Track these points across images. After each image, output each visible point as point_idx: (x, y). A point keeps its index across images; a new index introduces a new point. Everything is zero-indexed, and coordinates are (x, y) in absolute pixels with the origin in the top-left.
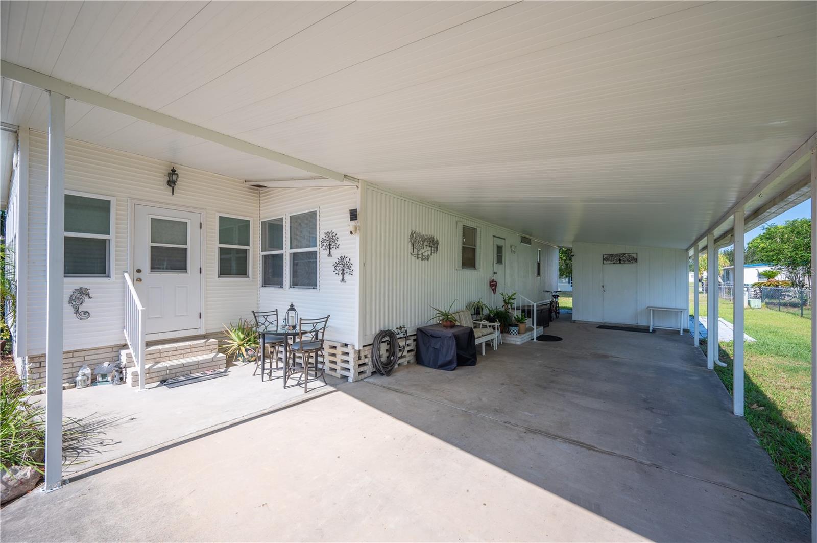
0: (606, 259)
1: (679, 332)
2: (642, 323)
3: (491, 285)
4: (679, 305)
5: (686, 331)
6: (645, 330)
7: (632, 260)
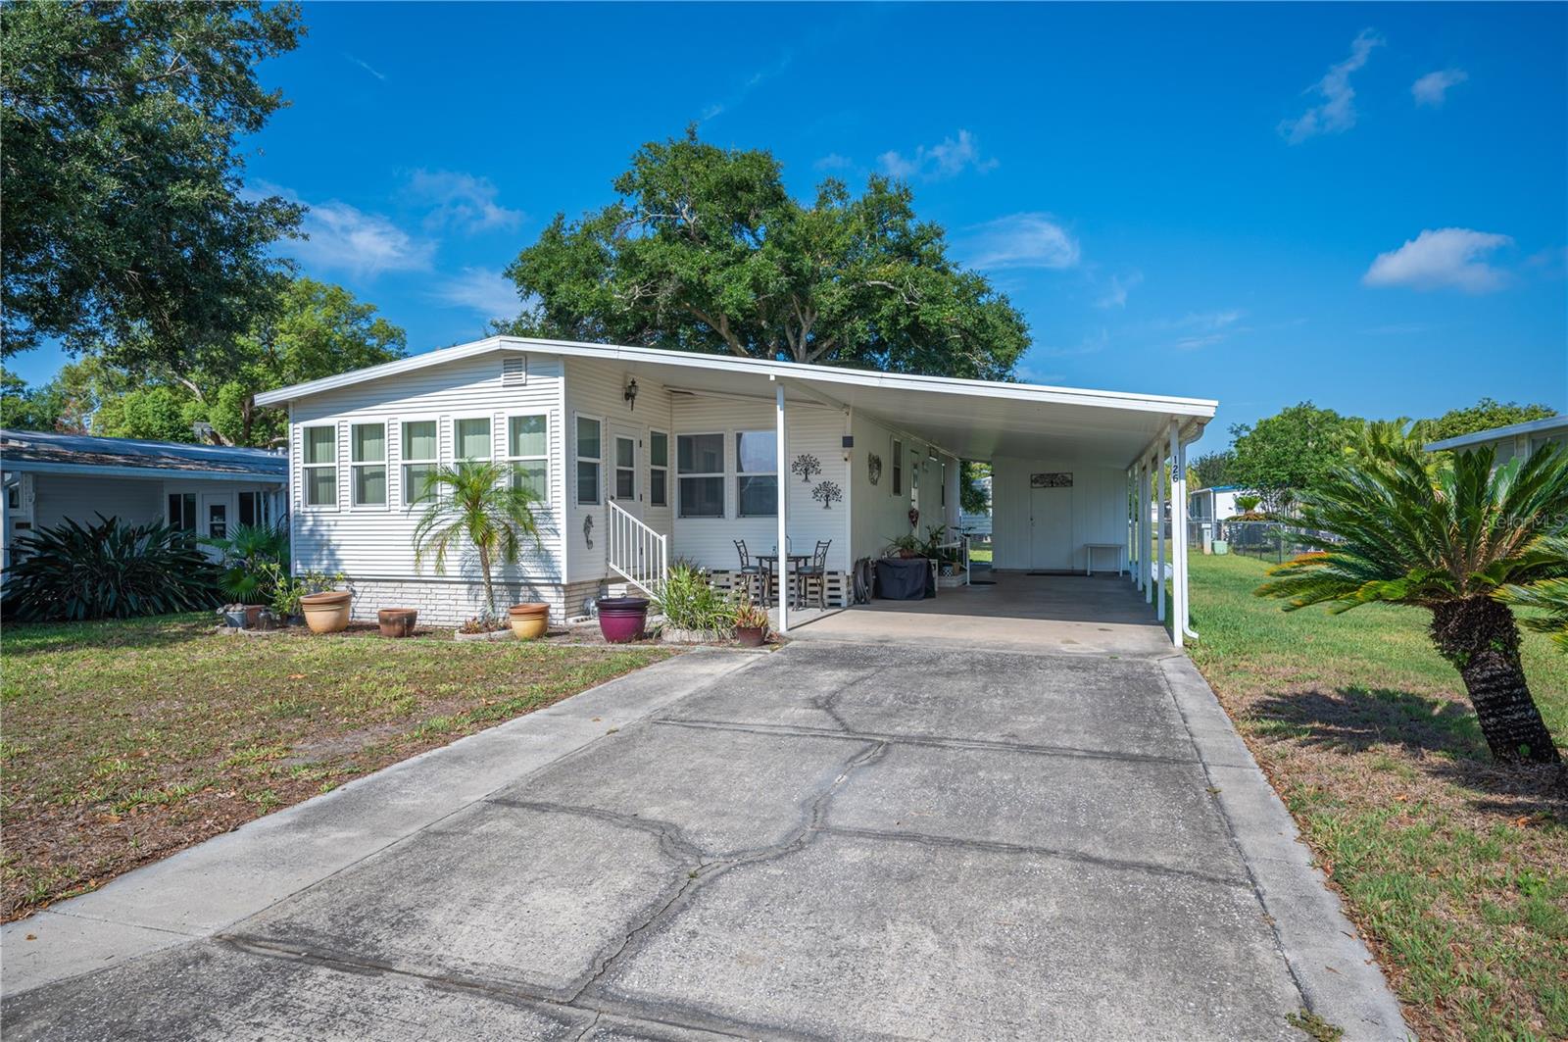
0: (1034, 481)
1: (1118, 573)
2: (1079, 566)
3: (911, 517)
4: (1119, 541)
5: (1126, 573)
6: (1083, 574)
7: (1066, 482)
